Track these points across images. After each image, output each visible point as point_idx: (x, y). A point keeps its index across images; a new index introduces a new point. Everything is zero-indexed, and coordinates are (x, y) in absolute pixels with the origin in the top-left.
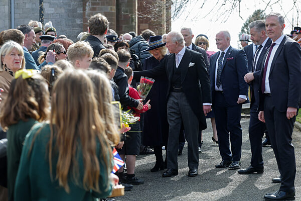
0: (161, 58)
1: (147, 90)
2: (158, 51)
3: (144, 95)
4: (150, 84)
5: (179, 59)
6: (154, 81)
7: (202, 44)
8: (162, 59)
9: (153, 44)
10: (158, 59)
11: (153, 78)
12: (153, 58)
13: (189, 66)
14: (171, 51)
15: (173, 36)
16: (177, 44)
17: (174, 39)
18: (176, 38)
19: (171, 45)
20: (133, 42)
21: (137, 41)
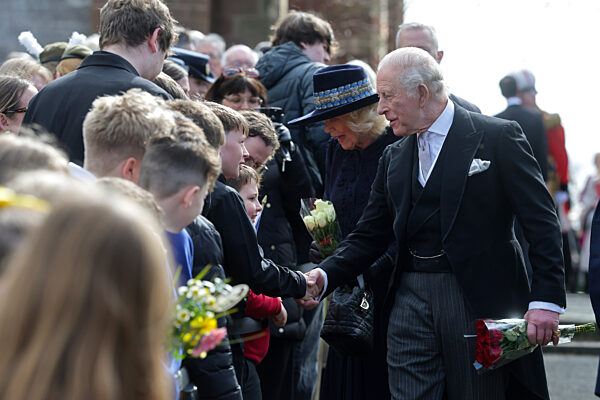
13: (471, 172)
14: (404, 125)
15: (405, 67)
16: (422, 96)
17: (411, 77)
18: (420, 73)
19: (401, 101)
20: (275, 71)
21: (287, 67)
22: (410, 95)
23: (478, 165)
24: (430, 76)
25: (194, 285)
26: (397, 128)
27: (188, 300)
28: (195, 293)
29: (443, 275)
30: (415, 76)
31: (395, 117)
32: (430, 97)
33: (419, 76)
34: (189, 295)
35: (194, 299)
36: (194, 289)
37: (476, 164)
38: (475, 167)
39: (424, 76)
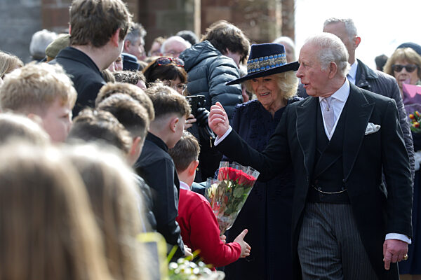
0: (279, 105)
1: (237, 201)
2: (270, 85)
3: (226, 214)
4: (247, 182)
5: (333, 115)
6: (256, 175)
7: (404, 71)
8: (282, 110)
9: (257, 64)
10: (270, 107)
11: (254, 167)
12: (256, 103)
13: (367, 132)
14: (314, 88)
15: (324, 47)
16: (331, 70)
17: (326, 55)
18: (333, 53)
19: (316, 71)
20: (189, 60)
21: (200, 58)
22: (323, 68)
23: (372, 128)
24: (339, 57)
25: (183, 264)
26: (309, 89)
27: (175, 274)
28: (183, 270)
29: (343, 205)
30: (329, 55)
31: (308, 82)
32: (337, 72)
33: (332, 55)
34: (177, 271)
35: (181, 274)
36: (182, 267)
37: (371, 127)
38: (370, 129)
39: (335, 56)
